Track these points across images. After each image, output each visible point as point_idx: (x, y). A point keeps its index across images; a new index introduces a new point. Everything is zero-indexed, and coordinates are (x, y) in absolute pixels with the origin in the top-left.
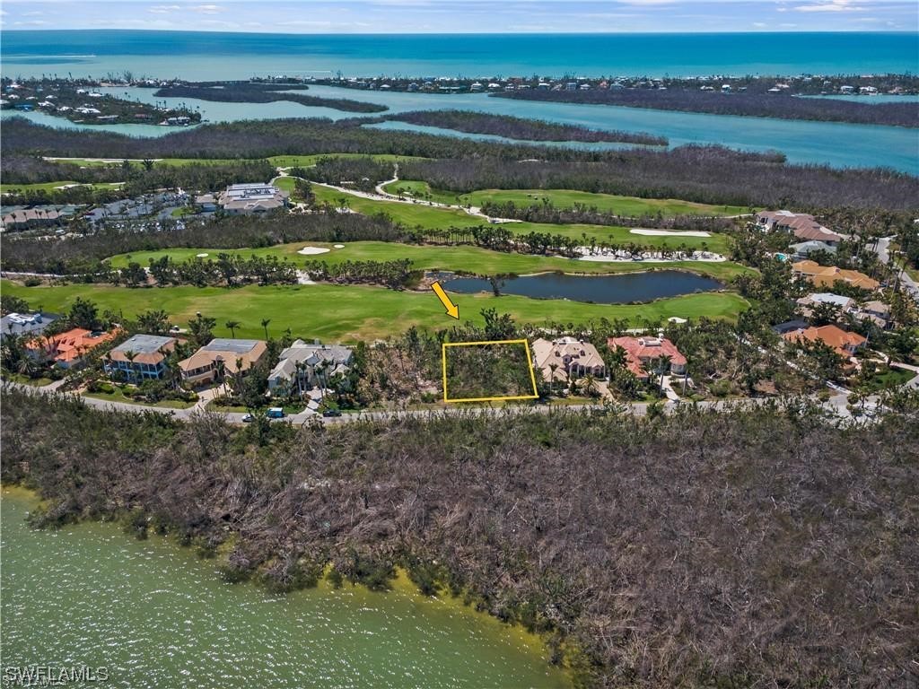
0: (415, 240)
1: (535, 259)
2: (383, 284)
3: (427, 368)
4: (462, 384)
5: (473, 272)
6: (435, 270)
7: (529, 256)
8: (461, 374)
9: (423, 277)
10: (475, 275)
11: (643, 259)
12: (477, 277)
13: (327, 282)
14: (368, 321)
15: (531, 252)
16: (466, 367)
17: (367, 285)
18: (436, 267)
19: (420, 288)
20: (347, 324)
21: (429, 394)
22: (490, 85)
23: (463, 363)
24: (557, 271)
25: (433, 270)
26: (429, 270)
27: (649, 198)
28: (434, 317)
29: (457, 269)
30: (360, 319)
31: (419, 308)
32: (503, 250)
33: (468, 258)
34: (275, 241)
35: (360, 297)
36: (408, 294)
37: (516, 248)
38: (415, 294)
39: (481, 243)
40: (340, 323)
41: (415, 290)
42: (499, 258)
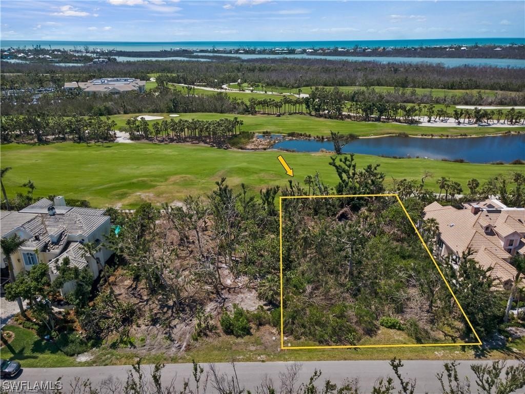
0: (249, 111)
1: (371, 125)
2: (206, 143)
3: (241, 252)
4: (309, 288)
5: (308, 134)
6: (267, 132)
7: (364, 122)
8: (304, 267)
9: (252, 138)
10: (310, 136)
11: (489, 125)
12: (312, 138)
13: (146, 141)
14: (173, 178)
15: (365, 120)
16: (311, 252)
17: (189, 144)
18: (269, 130)
19: (248, 147)
20: (143, 181)
21: (240, 313)
22: (307, 51)
23: (307, 243)
24: (400, 134)
25: (264, 133)
26: (259, 133)
27: (455, 89)
28: (262, 174)
29: (290, 132)
30: (164, 177)
31: (244, 165)
32: (336, 118)
33: (300, 124)
34: (115, 111)
35: (176, 153)
36: (234, 152)
37: (349, 117)
38: (242, 152)
39: (313, 113)
40: (135, 180)
41: (242, 148)
42: (334, 124)
